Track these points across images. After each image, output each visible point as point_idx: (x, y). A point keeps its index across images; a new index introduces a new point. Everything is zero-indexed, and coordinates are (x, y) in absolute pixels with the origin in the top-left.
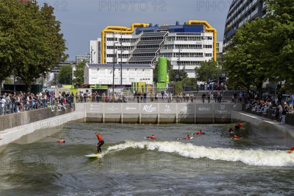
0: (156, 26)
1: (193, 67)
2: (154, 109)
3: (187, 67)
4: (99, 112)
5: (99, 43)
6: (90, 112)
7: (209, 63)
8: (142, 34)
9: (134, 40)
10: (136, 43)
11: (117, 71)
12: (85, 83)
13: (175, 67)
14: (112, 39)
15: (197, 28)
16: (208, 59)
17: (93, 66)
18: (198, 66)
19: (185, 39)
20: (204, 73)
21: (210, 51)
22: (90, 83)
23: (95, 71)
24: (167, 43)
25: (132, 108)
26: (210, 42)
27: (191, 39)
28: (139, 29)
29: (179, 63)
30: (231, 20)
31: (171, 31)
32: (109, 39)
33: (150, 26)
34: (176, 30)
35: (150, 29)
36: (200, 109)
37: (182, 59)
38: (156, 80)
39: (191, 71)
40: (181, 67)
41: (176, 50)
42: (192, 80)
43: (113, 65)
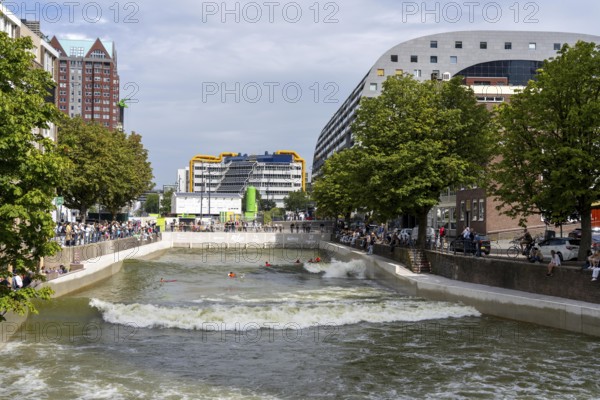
0: (246, 155)
1: (282, 197)
2: (243, 238)
3: (276, 197)
4: (187, 242)
5: (187, 172)
6: (177, 241)
7: (298, 193)
8: (231, 163)
9: (222, 169)
10: (224, 173)
11: (205, 201)
12: (172, 212)
13: (264, 197)
14: (201, 168)
15: (284, 159)
16: (297, 189)
17: (180, 195)
18: (287, 196)
19: (274, 168)
20: (293, 203)
21: (299, 181)
22: (177, 212)
23: (183, 200)
24: (255, 172)
26: (299, 173)
27: (279, 168)
28: (228, 157)
29: (268, 192)
30: (320, 151)
31: (260, 160)
32: (198, 168)
33: (239, 155)
34: (265, 160)
35: (239, 158)
37: (271, 189)
38: (244, 209)
39: (279, 200)
40: (270, 197)
41: (265, 180)
42: (281, 209)
43: (201, 194)
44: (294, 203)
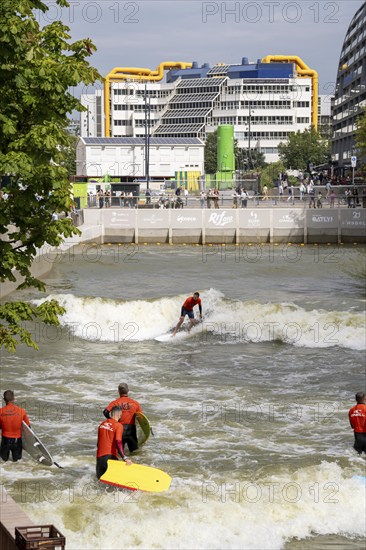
0: (204, 66)
1: (275, 143)
2: (230, 219)
3: (264, 143)
4: (128, 226)
5: (99, 99)
6: (111, 225)
7: (305, 136)
8: (179, 81)
9: (164, 93)
10: (167, 100)
11: (139, 152)
12: (79, 174)
13: (243, 144)
14: (124, 92)
15: (279, 71)
16: (302, 127)
17: (89, 141)
18: (285, 142)
19: (259, 90)
20: (296, 154)
21: (305, 112)
22: (89, 173)
23: (98, 150)
24: (226, 97)
25: (188, 219)
26: (306, 97)
27: (270, 89)
28: (173, 73)
29: (249, 135)
30: (351, 54)
31: (233, 75)
32: (118, 92)
33: (193, 67)
34: (242, 75)
35: (194, 73)
36: (314, 219)
37: (255, 128)
39: (270, 149)
40: (253, 144)
41: (243, 112)
42: (276, 166)
43: (127, 140)
44: (298, 153)
